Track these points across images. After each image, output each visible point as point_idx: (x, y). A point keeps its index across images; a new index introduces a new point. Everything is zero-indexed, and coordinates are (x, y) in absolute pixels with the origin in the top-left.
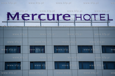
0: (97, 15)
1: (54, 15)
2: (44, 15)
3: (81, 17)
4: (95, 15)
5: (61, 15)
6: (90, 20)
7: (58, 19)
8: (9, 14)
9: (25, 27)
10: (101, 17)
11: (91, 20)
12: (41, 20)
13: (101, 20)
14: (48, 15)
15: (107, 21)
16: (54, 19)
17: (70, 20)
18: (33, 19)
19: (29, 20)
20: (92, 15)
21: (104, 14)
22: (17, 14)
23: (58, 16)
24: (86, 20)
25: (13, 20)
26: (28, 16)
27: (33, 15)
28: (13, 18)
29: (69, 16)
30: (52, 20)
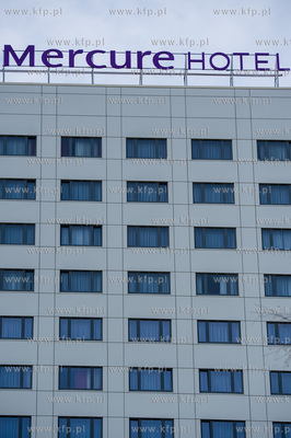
0: (247, 54)
1: (128, 54)
2: (103, 52)
3: (203, 61)
4: (241, 55)
5: (148, 53)
6: (229, 68)
7: (140, 66)
8: (8, 49)
9: (49, 85)
10: (257, 62)
11: (232, 70)
12: (93, 66)
13: (257, 69)
14: (113, 54)
15: (273, 73)
16: (128, 64)
17: (171, 68)
18: (72, 65)
19: (60, 65)
20: (235, 54)
21: (267, 54)
22: (31, 49)
23: (140, 55)
24: (216, 69)
25: (19, 65)
26: (60, 55)
27: (72, 54)
28: (19, 62)
29: (171, 57)
30: (123, 67)
